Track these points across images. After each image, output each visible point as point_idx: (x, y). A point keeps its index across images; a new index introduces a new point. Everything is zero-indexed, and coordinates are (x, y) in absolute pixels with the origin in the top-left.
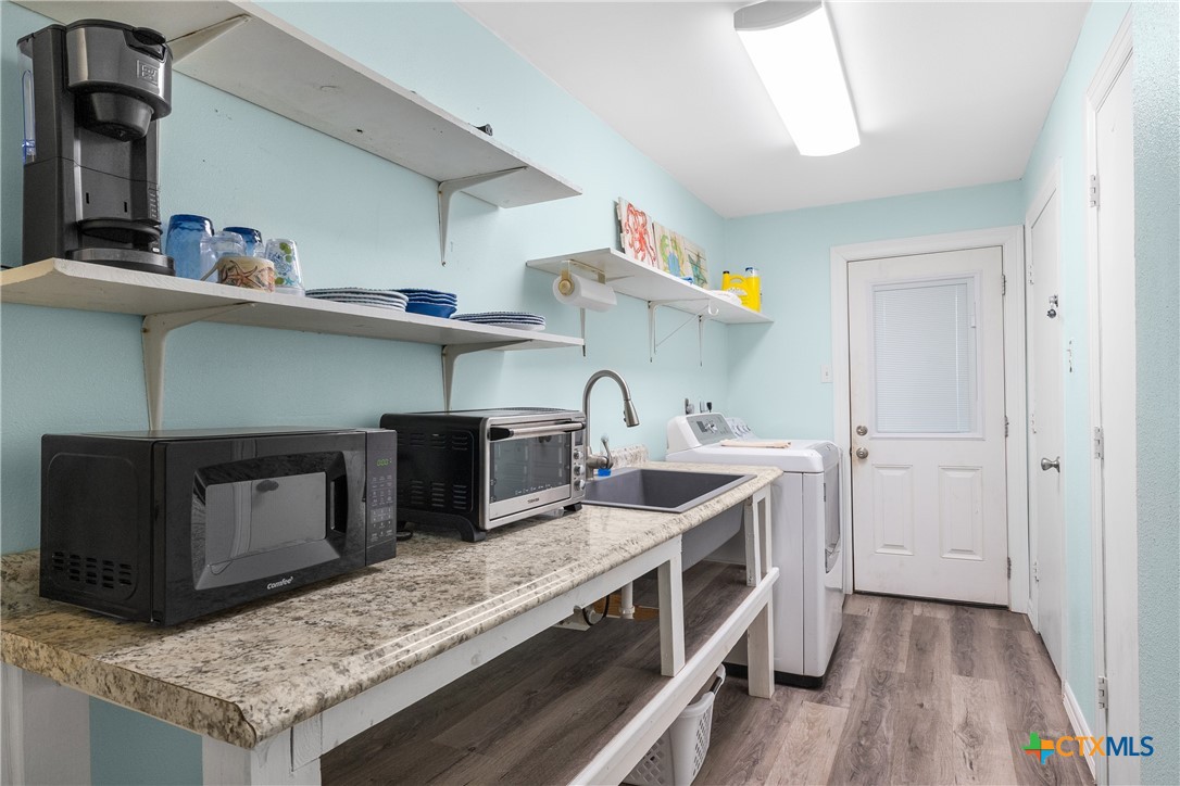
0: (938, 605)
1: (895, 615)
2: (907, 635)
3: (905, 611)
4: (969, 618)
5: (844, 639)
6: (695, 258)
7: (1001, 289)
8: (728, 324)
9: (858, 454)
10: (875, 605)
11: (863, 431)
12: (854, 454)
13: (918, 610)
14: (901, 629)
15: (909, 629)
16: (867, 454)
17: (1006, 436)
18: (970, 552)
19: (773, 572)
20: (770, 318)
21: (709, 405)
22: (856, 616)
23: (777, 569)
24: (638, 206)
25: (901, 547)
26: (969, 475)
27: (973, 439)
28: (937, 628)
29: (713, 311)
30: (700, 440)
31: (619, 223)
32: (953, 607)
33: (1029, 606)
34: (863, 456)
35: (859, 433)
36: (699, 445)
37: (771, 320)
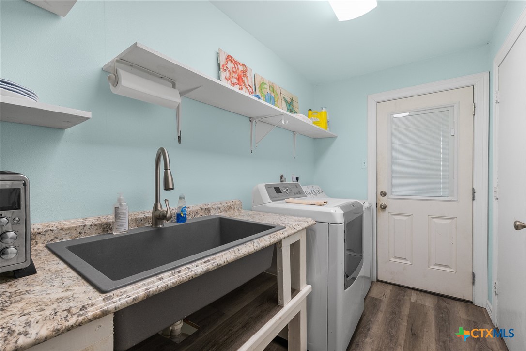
0: (426, 294)
1: (399, 300)
2: (405, 318)
3: (406, 297)
4: (446, 308)
5: (365, 318)
6: (289, 101)
7: (472, 112)
8: (315, 139)
9: (381, 206)
10: (388, 290)
11: (384, 194)
12: (379, 206)
13: (414, 297)
14: (402, 313)
15: (407, 313)
16: (386, 207)
17: (473, 200)
18: (448, 266)
19: (305, 289)
20: (335, 134)
21: (297, 179)
22: (376, 299)
23: (310, 286)
24: (237, 58)
25: (405, 259)
26: (448, 221)
27: (450, 201)
28: (426, 314)
29: (285, 123)
30: (271, 197)
31: (219, 64)
32: (436, 297)
33: (487, 304)
34: (384, 208)
35: (381, 195)
36: (270, 201)
37: (336, 136)
